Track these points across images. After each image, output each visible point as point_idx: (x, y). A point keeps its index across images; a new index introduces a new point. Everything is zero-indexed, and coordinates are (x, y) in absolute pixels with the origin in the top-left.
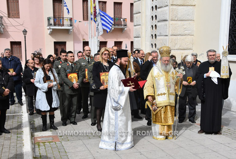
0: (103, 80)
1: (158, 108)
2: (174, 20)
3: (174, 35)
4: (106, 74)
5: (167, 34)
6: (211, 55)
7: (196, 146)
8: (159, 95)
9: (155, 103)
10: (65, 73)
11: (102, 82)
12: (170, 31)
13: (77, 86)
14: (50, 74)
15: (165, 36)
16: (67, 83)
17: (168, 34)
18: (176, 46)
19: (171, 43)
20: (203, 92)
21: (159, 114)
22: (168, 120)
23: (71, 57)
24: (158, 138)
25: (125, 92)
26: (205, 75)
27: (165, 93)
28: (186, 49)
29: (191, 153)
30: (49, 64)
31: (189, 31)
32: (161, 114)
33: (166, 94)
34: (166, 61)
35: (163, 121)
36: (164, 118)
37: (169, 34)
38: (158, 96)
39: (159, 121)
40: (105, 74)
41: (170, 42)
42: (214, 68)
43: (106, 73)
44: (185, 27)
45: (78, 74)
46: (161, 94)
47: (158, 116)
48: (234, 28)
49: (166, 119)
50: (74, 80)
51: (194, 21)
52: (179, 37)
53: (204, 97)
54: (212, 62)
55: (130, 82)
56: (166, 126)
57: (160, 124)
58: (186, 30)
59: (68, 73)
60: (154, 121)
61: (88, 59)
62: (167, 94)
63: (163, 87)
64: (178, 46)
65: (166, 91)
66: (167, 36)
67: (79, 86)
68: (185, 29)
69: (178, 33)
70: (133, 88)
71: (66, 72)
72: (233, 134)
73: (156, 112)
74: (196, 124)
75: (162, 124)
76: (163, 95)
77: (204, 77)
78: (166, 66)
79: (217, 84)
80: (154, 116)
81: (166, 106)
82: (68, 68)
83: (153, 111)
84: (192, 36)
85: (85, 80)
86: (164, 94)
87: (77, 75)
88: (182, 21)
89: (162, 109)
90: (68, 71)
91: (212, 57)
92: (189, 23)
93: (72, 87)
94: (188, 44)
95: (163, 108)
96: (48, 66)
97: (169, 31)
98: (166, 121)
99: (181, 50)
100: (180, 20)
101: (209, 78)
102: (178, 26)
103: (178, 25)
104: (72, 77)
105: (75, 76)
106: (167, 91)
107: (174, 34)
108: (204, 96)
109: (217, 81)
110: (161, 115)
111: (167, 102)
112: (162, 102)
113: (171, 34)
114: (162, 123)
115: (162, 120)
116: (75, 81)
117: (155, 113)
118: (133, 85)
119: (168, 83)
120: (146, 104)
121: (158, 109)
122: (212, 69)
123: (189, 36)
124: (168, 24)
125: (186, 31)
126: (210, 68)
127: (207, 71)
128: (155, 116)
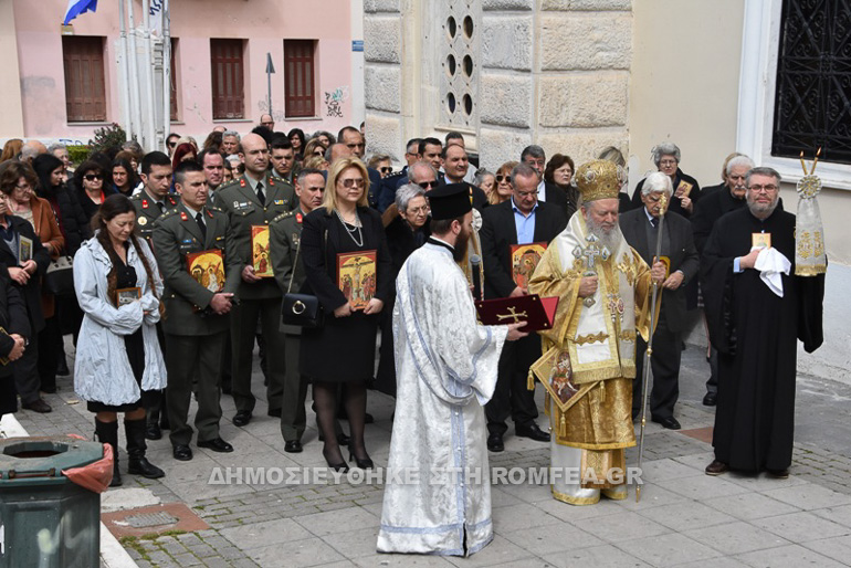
0: (347, 283)
1: (578, 387)
2: (556, 9)
3: (556, 70)
4: (360, 261)
5: (527, 63)
6: (759, 187)
7: (721, 524)
8: (581, 341)
9: (565, 370)
10: (176, 254)
11: (342, 287)
12: (541, 52)
13: (226, 302)
14: (132, 258)
15: (517, 70)
16: (187, 295)
17: (530, 67)
18: (563, 114)
19: (542, 100)
20: (727, 324)
21: (583, 412)
22: (618, 433)
23: (197, 184)
24: (577, 499)
25: (495, 344)
26: (738, 263)
27: (605, 332)
28: (601, 126)
29: (717, 554)
30: (126, 212)
31: (613, 54)
32: (589, 408)
33: (607, 336)
34: (606, 213)
35: (596, 435)
36: (601, 424)
37: (535, 62)
38: (578, 345)
39: (582, 437)
40: (357, 260)
41: (540, 96)
42: (769, 235)
43: (358, 256)
44: (597, 35)
45: (224, 254)
46: (591, 339)
47: (580, 416)
48: (798, 57)
49: (608, 429)
50: (212, 278)
51: (630, 10)
52: (573, 77)
53: (732, 343)
54: (761, 211)
55: (512, 310)
56: (606, 455)
57: (586, 445)
58: (602, 50)
59: (188, 250)
60: (561, 438)
61: (259, 186)
62: (612, 337)
63: (597, 314)
64: (571, 115)
65: (607, 328)
66: (529, 71)
67: (233, 302)
68: (598, 46)
69: (572, 61)
70: (520, 329)
71: (178, 247)
72: (828, 470)
73: (572, 401)
74: (681, 432)
75: (592, 446)
76: (598, 342)
77: (732, 267)
78: (608, 234)
79: (781, 295)
80: (563, 418)
81: (607, 382)
82: (185, 229)
83: (559, 402)
84: (625, 72)
85: (253, 272)
86: (602, 337)
87: (220, 259)
88: (585, 14)
89: (595, 392)
90: (187, 244)
91: (763, 191)
92: (614, 21)
93: (209, 308)
94: (608, 103)
95: (598, 386)
96: (126, 220)
97: (536, 54)
98: (609, 436)
99: (583, 127)
100: (576, 10)
101: (752, 274)
102: (571, 34)
103: (569, 30)
104: (205, 266)
105: (216, 264)
106: (611, 327)
107: (556, 65)
108: (734, 339)
109: (780, 287)
110: (589, 416)
111: (614, 366)
112: (594, 367)
113: (545, 66)
114: (595, 443)
115: (593, 431)
116: (215, 284)
117: (564, 407)
118: (521, 319)
119: (615, 297)
120: (531, 376)
121: (580, 394)
122: (761, 240)
123: (612, 72)
124: (531, 26)
125: (601, 54)
126: (756, 236)
127: (745, 248)
128: (567, 419)
